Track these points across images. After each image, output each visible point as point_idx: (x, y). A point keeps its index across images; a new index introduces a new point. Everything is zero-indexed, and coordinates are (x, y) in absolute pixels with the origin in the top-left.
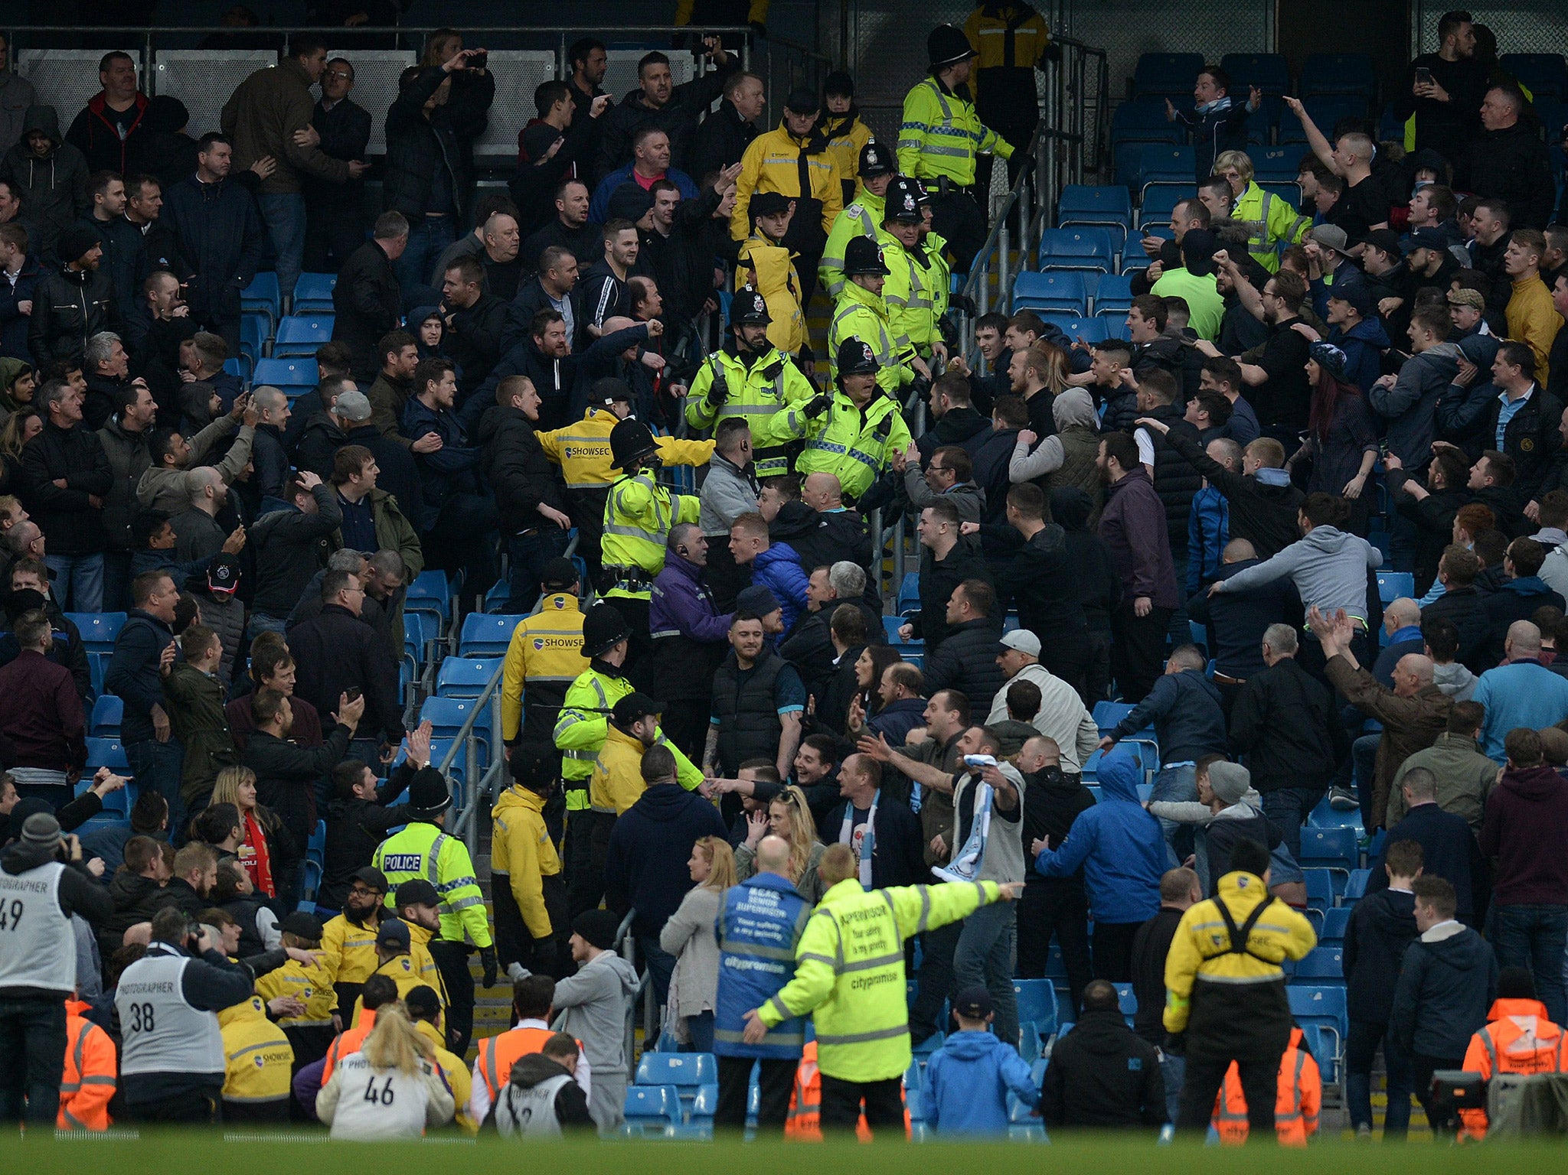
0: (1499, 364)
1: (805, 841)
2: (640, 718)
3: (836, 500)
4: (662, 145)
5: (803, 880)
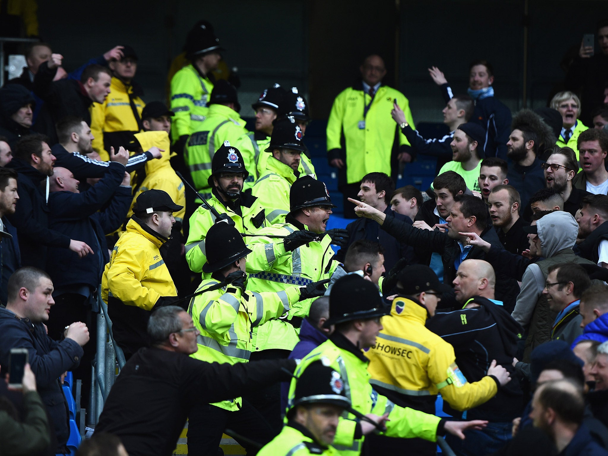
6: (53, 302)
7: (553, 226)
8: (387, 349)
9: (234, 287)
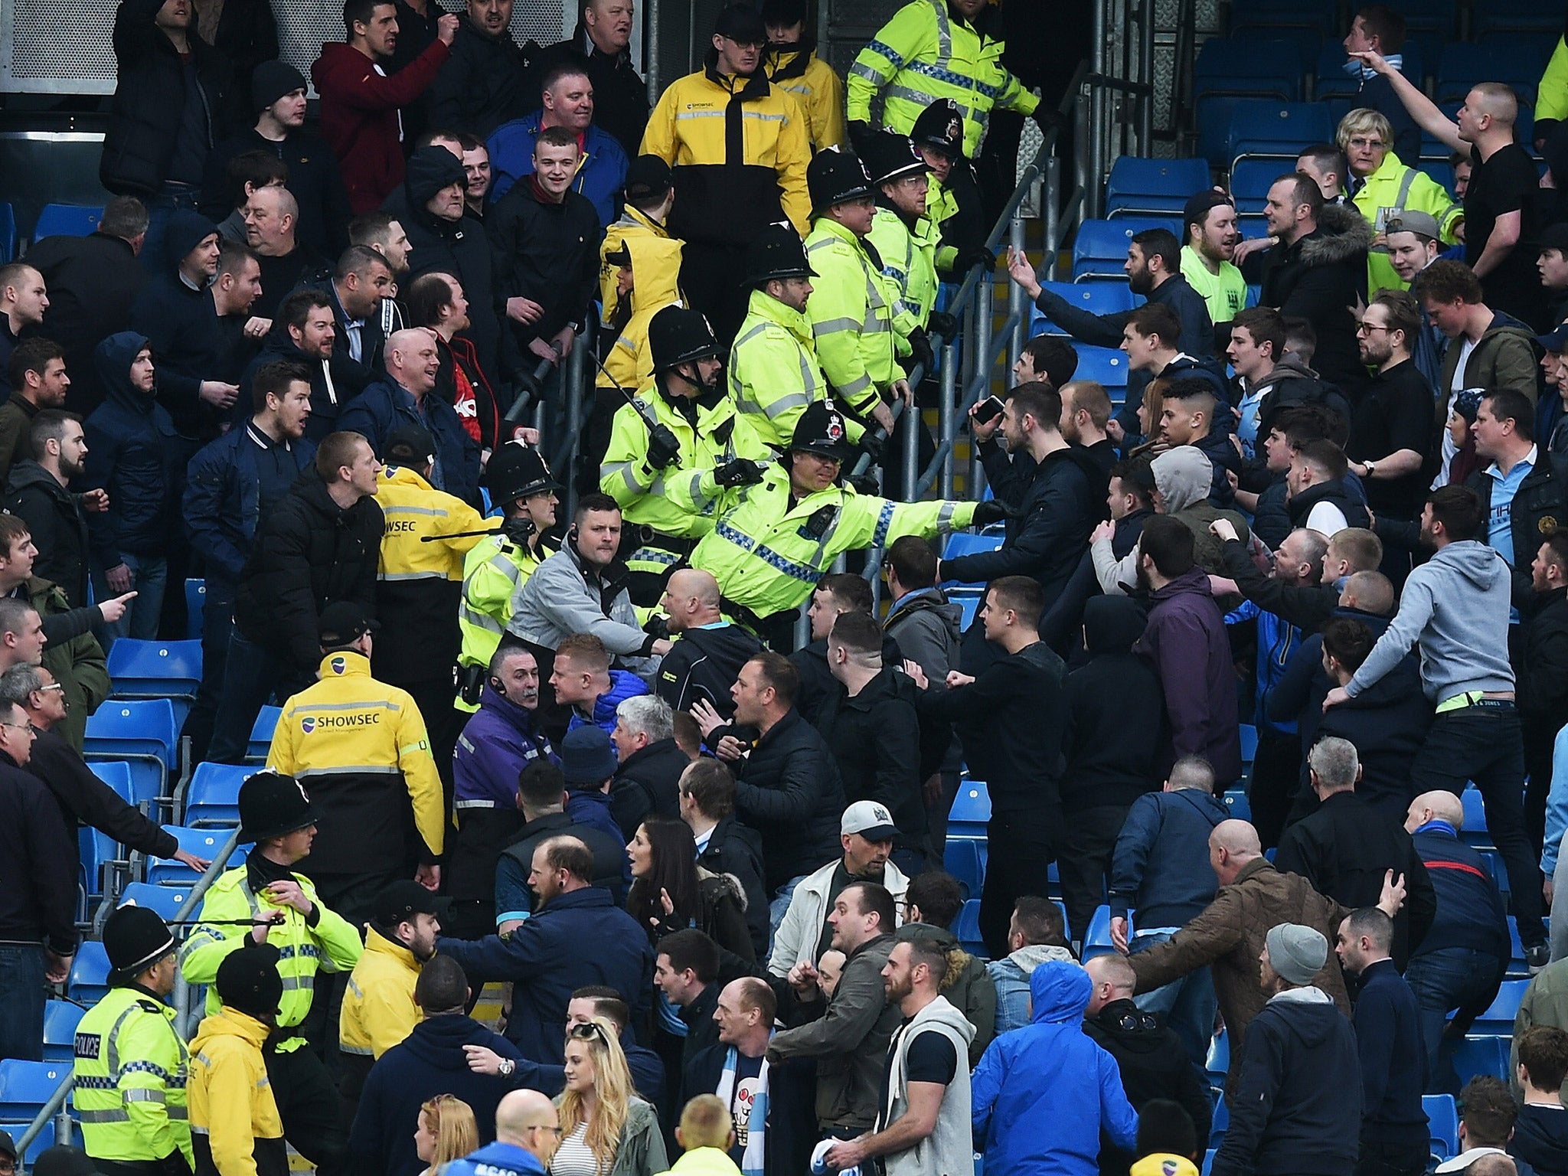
0: (1482, 420)
1: (616, 1095)
2: (410, 918)
3: (711, 609)
4: (580, 94)
5: (622, 1157)
6: (45, 639)
7: (1177, 472)
8: (340, 722)
9: (511, 545)
